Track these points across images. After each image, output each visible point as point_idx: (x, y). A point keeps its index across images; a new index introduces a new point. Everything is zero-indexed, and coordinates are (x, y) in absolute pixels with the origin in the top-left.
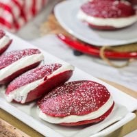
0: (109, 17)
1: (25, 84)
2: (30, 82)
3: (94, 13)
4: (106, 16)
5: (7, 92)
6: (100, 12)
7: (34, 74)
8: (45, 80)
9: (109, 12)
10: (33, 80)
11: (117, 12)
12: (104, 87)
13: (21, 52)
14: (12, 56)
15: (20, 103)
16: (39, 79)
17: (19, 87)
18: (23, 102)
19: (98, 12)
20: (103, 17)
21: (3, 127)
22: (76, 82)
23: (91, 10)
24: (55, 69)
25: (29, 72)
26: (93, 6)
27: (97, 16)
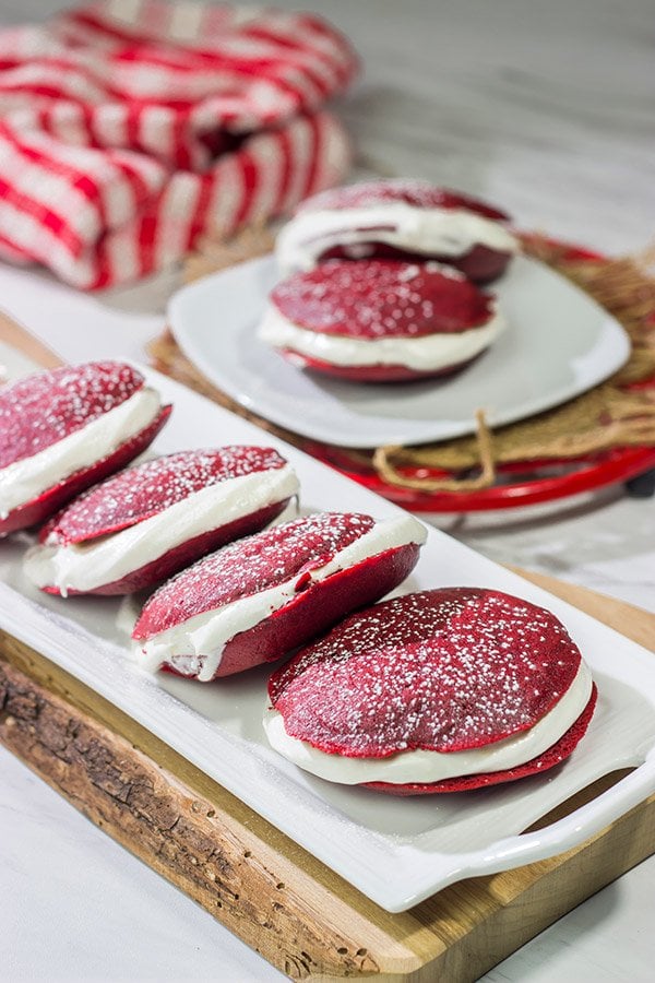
1: (215, 604)
2: (237, 595)
5: (142, 634)
7: (256, 558)
8: (300, 587)
10: (250, 589)
13: (205, 462)
14: (165, 479)
15: (192, 678)
16: (274, 581)
17: (188, 616)
18: (206, 675)
24: (345, 541)
25: (234, 550)
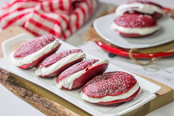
0: (136, 27)
1: (71, 74)
2: (75, 72)
3: (124, 24)
4: (133, 26)
5: (58, 81)
6: (129, 23)
7: (79, 66)
8: (86, 70)
9: (135, 23)
10: (78, 71)
11: (141, 23)
12: (132, 76)
13: (68, 51)
14: (62, 54)
15: (67, 89)
16: (82, 69)
17: (67, 76)
18: (70, 88)
19: (127, 23)
20: (131, 27)
21: (55, 107)
22: (111, 73)
23: (121, 22)
24: (94, 63)
25: (75, 65)
26: (123, 19)
27: (126, 26)
